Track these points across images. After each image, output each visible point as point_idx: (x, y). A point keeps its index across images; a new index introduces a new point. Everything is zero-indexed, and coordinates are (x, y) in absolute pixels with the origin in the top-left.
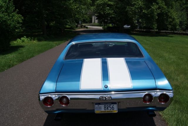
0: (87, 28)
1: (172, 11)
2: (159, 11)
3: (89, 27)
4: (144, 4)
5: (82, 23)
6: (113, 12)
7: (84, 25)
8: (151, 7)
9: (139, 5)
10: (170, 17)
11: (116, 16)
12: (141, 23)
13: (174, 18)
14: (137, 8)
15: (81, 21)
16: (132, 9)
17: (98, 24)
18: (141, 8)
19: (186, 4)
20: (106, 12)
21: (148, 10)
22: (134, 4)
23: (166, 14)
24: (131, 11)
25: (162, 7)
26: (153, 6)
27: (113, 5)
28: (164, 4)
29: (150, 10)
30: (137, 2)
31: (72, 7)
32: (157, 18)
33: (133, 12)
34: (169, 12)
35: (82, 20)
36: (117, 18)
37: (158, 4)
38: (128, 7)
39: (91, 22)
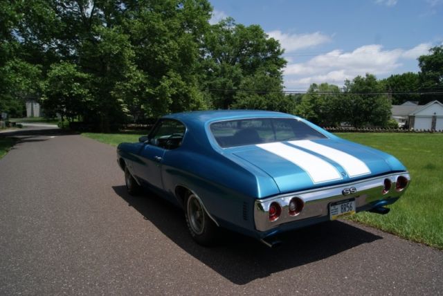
0: (20, 126)
1: (193, 89)
2: (174, 91)
3: (23, 124)
4: (146, 78)
5: (8, 118)
6: (89, 93)
7: (12, 120)
8: (160, 84)
9: (138, 79)
10: (193, 101)
11: (96, 99)
12: (145, 112)
13: (199, 102)
14: (135, 85)
15: (6, 112)
16: (125, 86)
17: (41, 119)
18: (141, 85)
19: (208, 80)
20: (73, 93)
21: (155, 87)
22: (129, 77)
23: (186, 96)
24: (124, 90)
25: (178, 84)
26: (163, 81)
27: (86, 79)
28: (180, 77)
29: (158, 88)
30: (134, 75)
31: (10, 79)
32: (171, 102)
33: (129, 91)
34: (189, 91)
35: (9, 111)
36: (98, 104)
37: (169, 77)
38: (117, 83)
39: (25, 114)
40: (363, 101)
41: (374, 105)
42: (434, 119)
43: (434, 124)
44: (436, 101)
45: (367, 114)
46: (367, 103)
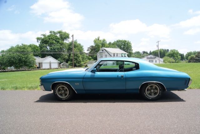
40: (23, 56)
41: (28, 58)
42: (50, 63)
43: (50, 65)
44: (50, 56)
45: (25, 62)
46: (25, 57)
